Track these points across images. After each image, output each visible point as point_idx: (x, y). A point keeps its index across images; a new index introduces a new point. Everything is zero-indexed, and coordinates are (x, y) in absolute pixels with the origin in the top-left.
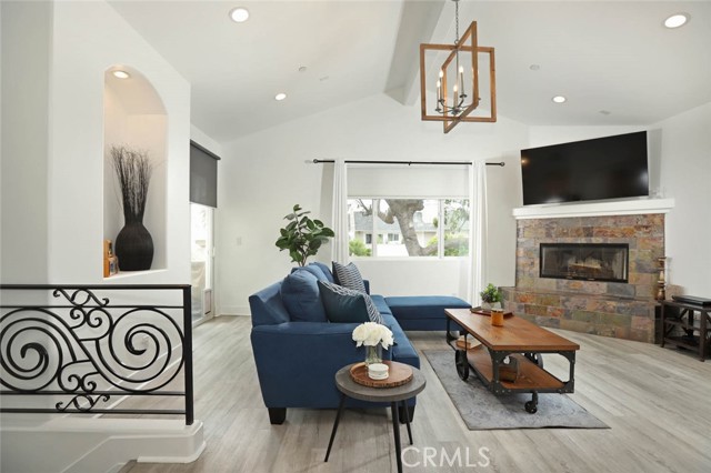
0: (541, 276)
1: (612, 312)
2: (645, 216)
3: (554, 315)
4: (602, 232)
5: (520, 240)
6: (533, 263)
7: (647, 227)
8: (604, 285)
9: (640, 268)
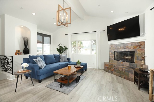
0: (115, 60)
1: (124, 71)
2: (139, 42)
3: (112, 70)
4: (128, 48)
5: (111, 50)
6: (113, 56)
7: (140, 46)
8: (128, 63)
9: (138, 59)
